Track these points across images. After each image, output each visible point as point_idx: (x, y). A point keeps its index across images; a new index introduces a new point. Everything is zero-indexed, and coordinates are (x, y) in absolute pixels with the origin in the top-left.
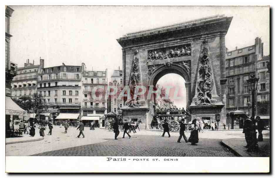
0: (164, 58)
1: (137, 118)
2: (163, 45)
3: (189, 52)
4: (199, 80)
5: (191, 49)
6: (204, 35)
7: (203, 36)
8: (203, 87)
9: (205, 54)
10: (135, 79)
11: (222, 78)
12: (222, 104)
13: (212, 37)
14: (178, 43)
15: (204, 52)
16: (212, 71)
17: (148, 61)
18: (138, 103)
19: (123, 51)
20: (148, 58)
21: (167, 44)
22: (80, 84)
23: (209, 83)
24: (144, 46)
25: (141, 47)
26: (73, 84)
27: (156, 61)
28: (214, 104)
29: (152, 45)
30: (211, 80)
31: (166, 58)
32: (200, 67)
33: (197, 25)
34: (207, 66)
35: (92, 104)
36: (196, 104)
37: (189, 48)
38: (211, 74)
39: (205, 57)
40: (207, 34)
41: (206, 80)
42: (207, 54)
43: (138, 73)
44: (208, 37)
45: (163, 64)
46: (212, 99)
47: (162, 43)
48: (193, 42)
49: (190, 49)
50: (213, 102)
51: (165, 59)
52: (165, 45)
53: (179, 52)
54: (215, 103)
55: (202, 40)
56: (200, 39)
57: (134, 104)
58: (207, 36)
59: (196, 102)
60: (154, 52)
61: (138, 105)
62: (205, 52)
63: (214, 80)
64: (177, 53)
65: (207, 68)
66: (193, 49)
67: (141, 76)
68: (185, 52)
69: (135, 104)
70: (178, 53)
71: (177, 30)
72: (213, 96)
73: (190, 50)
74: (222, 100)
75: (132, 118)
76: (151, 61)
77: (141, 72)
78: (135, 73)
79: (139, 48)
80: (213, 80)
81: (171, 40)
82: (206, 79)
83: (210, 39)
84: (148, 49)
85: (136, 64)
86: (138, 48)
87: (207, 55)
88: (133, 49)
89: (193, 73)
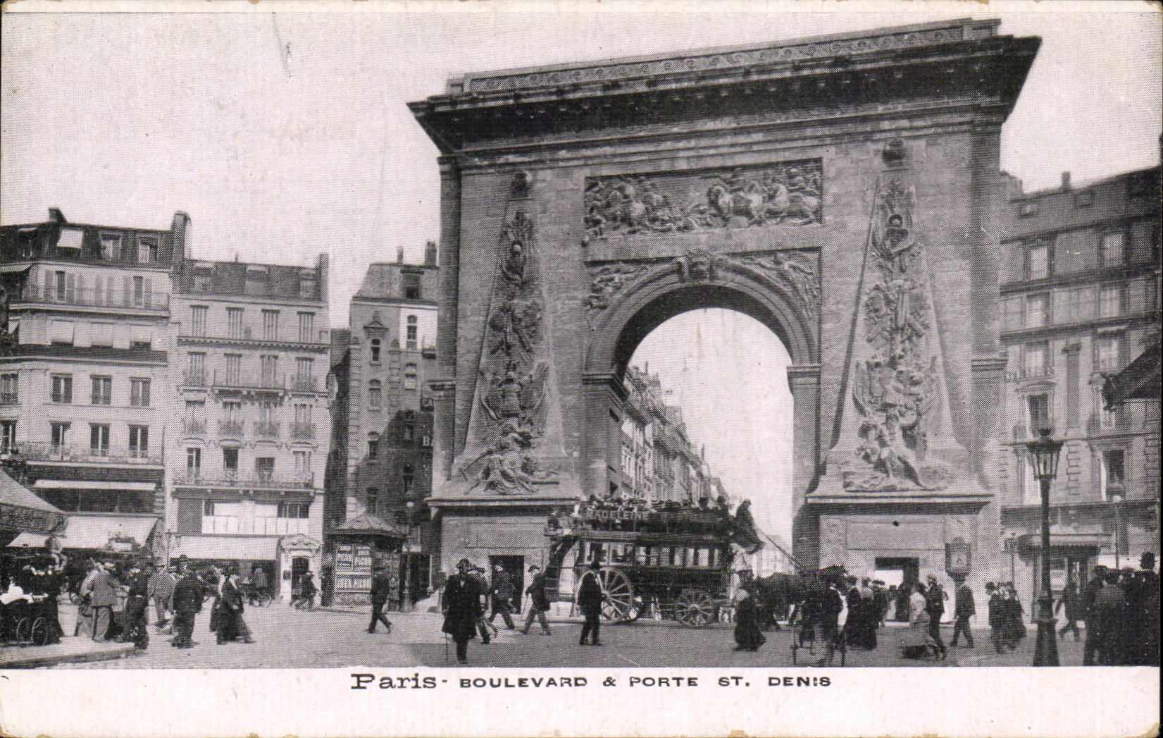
0: (674, 228)
1: (519, 553)
2: (673, 155)
3: (813, 201)
4: (865, 353)
5: (826, 185)
6: (894, 117)
7: (886, 125)
8: (885, 393)
9: (897, 221)
10: (515, 331)
11: (978, 349)
12: (982, 491)
13: (932, 130)
14: (755, 148)
15: (892, 207)
16: (932, 312)
17: (587, 239)
18: (527, 467)
19: (442, 173)
20: (587, 220)
21: (692, 153)
22: (158, 338)
23: (917, 375)
24: (563, 153)
25: (547, 155)
26: (121, 336)
27: (631, 238)
28: (939, 489)
29: (608, 150)
30: (925, 360)
31: (686, 228)
32: (868, 287)
33: (859, 67)
34: (907, 285)
35: (231, 457)
36: (846, 485)
37: (815, 182)
38: (927, 327)
39: (897, 234)
40: (909, 116)
41: (901, 357)
42: (910, 222)
43: (529, 303)
44: (911, 128)
45: (669, 259)
46: (931, 461)
47: (668, 145)
48: (833, 149)
49: (820, 188)
50: (933, 474)
51: (679, 229)
52: (681, 154)
53: (756, 200)
54: (941, 484)
55: (880, 146)
56: (868, 137)
57: (504, 474)
58: (905, 123)
59: (845, 475)
60: (621, 189)
61: (531, 479)
62: (897, 210)
63: (940, 360)
64: (749, 201)
65: (906, 297)
66: (832, 189)
67: (548, 320)
68: (792, 201)
69: (511, 473)
70: (752, 206)
71: (750, 83)
72: (932, 443)
73: (820, 190)
74: (979, 468)
75: (493, 553)
76: (605, 240)
77: (545, 294)
78: (515, 301)
79: (535, 162)
80: (934, 359)
81: (716, 133)
82: (898, 352)
83: (922, 143)
84: (587, 172)
85: (517, 247)
86: (534, 158)
87: (904, 227)
88: (502, 160)
89: (836, 315)
